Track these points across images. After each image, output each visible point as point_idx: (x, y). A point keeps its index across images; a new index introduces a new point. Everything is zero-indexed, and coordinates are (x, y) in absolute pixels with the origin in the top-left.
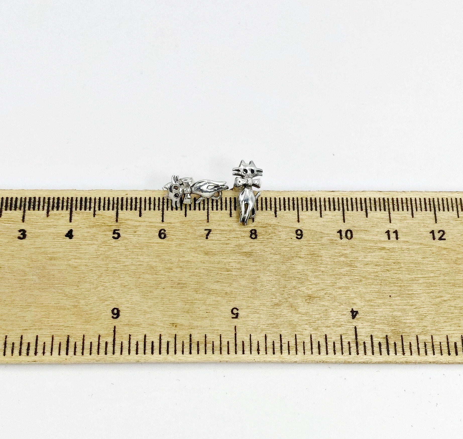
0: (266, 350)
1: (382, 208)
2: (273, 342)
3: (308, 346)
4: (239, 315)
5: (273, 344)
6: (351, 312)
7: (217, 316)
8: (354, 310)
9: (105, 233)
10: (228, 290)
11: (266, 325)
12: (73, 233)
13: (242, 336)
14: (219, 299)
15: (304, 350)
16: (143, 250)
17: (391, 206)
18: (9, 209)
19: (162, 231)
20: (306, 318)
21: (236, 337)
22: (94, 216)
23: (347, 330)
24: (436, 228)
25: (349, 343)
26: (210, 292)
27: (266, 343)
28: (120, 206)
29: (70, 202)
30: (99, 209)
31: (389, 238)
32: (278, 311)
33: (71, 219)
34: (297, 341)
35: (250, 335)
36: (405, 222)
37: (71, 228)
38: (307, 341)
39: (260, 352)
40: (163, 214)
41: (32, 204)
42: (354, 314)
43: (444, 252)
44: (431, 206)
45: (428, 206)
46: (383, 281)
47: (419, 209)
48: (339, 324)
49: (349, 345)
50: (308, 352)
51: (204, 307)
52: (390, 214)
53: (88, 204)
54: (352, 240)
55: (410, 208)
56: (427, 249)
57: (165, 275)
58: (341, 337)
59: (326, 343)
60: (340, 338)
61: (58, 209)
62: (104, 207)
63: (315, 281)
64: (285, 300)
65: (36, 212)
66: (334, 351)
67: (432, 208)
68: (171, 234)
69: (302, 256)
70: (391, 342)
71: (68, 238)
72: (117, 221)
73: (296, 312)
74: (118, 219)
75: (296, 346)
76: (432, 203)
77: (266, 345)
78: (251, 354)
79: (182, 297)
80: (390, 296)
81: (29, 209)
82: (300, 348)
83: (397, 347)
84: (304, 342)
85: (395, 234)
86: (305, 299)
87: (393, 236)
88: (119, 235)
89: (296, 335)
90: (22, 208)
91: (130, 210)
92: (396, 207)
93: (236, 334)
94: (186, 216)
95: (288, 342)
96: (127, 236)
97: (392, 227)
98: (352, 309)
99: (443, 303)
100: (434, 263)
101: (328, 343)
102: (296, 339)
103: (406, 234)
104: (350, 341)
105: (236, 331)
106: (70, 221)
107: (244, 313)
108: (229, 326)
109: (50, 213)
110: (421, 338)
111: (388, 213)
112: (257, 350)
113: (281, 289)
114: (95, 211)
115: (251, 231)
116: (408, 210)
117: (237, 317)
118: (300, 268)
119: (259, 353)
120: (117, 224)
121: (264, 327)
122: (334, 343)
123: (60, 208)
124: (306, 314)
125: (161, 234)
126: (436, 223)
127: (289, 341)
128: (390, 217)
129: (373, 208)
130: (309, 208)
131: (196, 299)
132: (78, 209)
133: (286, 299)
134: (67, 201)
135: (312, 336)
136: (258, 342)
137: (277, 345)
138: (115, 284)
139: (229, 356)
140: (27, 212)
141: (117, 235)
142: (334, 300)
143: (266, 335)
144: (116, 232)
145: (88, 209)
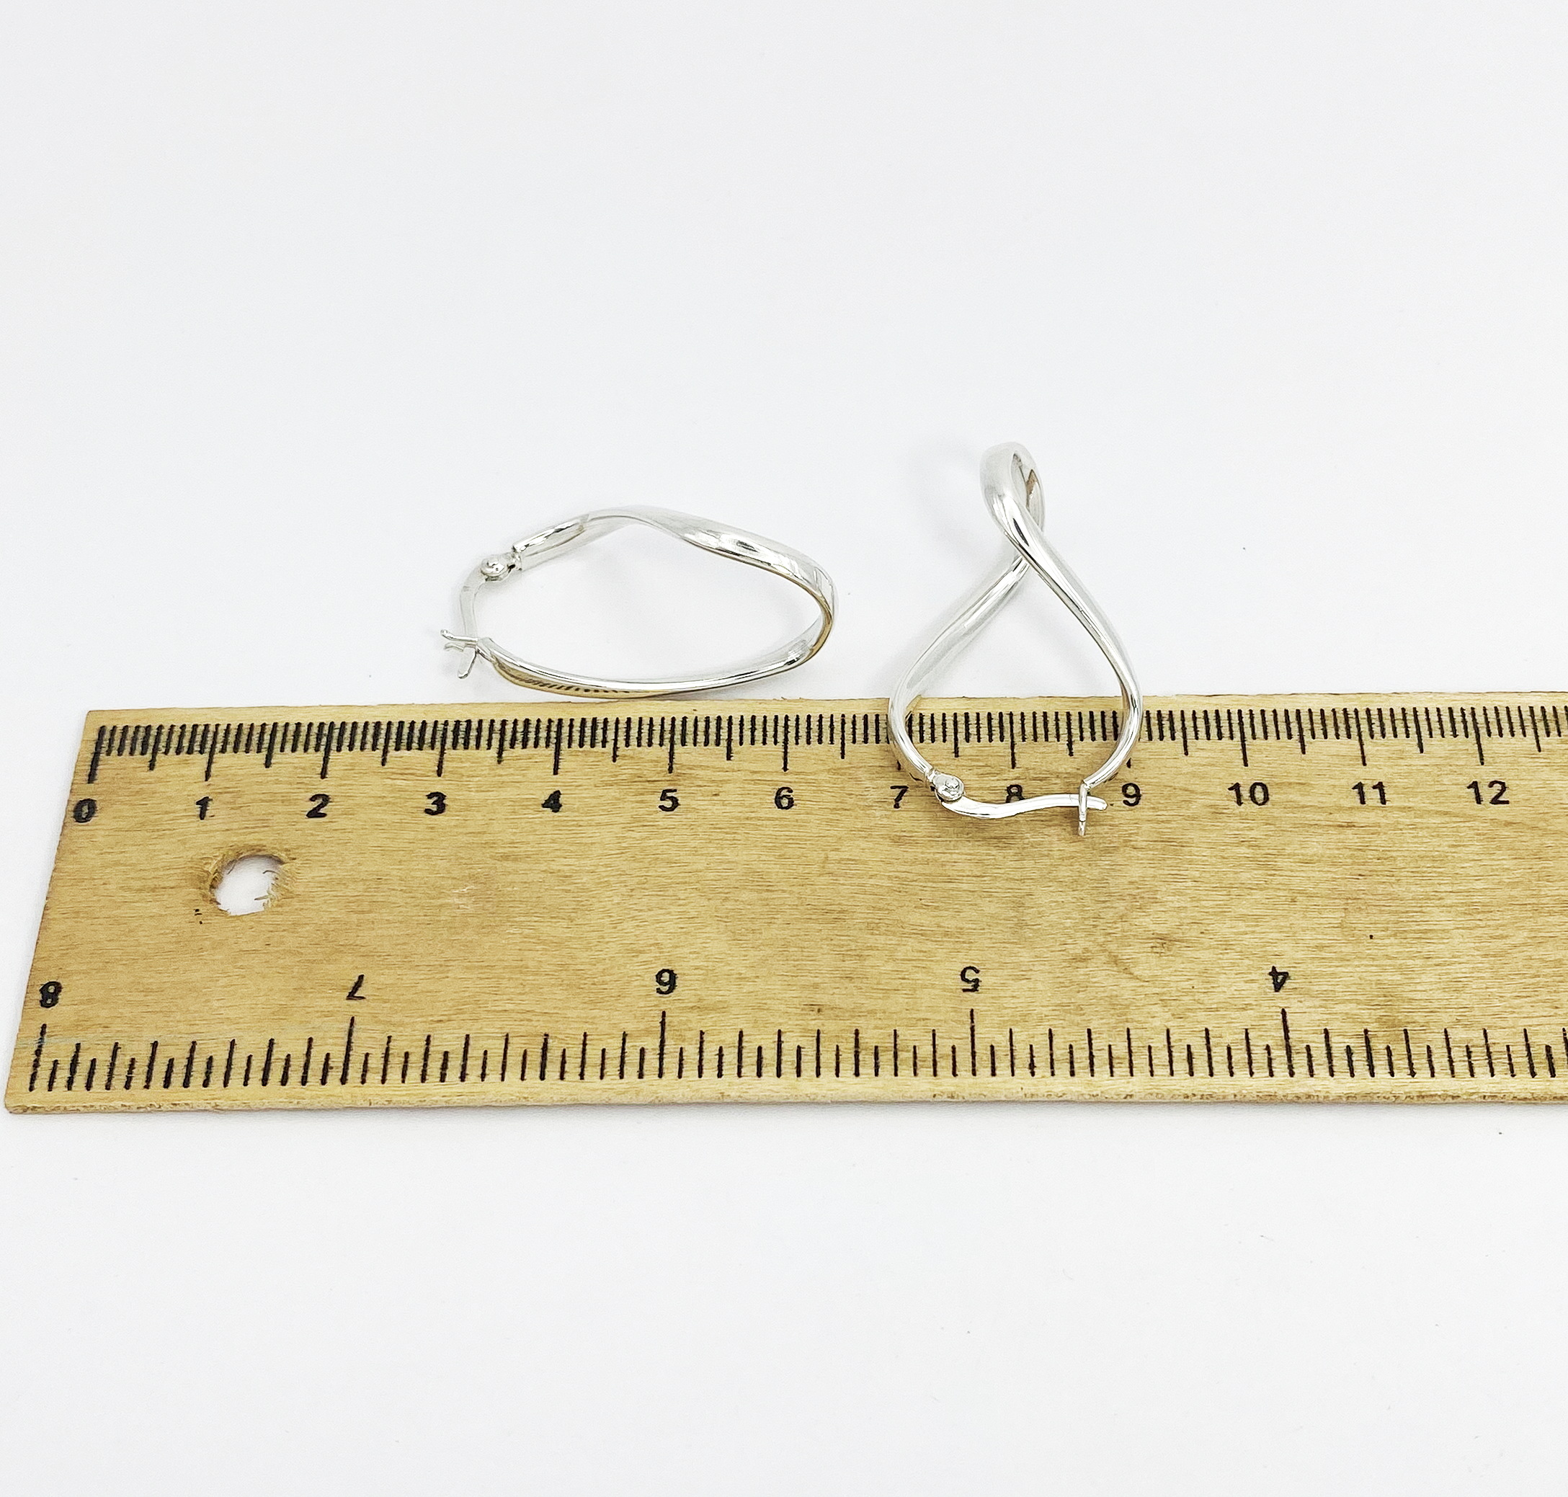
0: (1052, 1067)
1: (1342, 732)
2: (1071, 1047)
3: (1161, 1057)
4: (980, 984)
5: (1071, 1053)
6: (1270, 974)
7: (924, 987)
8: (1278, 971)
9: (639, 798)
10: (950, 924)
11: (1050, 1008)
12: (562, 800)
13: (990, 1034)
14: (930, 946)
15: (1151, 1065)
16: (738, 837)
17: (1364, 727)
18: (405, 747)
19: (784, 793)
20: (1157, 990)
21: (973, 1035)
22: (614, 761)
23: (1262, 1017)
24: (1484, 775)
25: (1268, 1048)
26: (906, 930)
27: (1051, 1049)
28: (679, 737)
29: (554, 728)
30: (627, 745)
31: (1363, 802)
32: (1082, 973)
33: (558, 768)
34: (1133, 1044)
35: (1011, 1030)
36: (1402, 762)
37: (557, 789)
38: (1159, 1043)
39: (1035, 1070)
40: (786, 753)
41: (462, 734)
42: (1279, 979)
43: (1505, 832)
44: (1468, 724)
45: (1459, 726)
46: (1350, 901)
47: (1436, 732)
48: (1240, 1003)
49: (1269, 1053)
50: (1161, 1071)
51: (889, 967)
52: (1362, 745)
53: (599, 732)
54: (1269, 804)
55: (1413, 730)
56: (1462, 825)
57: (791, 892)
58: (1247, 1034)
59: (1209, 1050)
60: (1244, 1036)
61: (524, 746)
62: (639, 739)
63: (1175, 901)
64: (1098, 948)
65: (472, 751)
66: (1230, 1067)
67: (1471, 730)
68: (804, 798)
69: (1139, 844)
70: (1379, 1046)
71: (549, 810)
72: (671, 770)
73: (1130, 976)
74: (674, 766)
75: (1130, 1056)
76: (1469, 718)
77: (1051, 1055)
78: (1013, 1075)
79: (833, 942)
80: (1371, 937)
81: (454, 746)
82: (1141, 1061)
83: (1393, 1058)
84: (1150, 1048)
85: (1377, 790)
86: (1152, 945)
87: (1372, 796)
88: (675, 803)
89: (1128, 1030)
90: (438, 744)
91: (703, 744)
92: (1377, 729)
93: (972, 1029)
94: (843, 757)
95: (1110, 1046)
96: (694, 804)
97: (1369, 776)
98: (1274, 968)
99: (1510, 951)
100: (1482, 857)
101: (1213, 1049)
102: (1129, 1039)
103: (1406, 791)
104: (1270, 1043)
105: (972, 1022)
106: (556, 773)
107: (993, 980)
108: (955, 1010)
109: (504, 754)
110: (1457, 1035)
111: (1357, 743)
112: (1030, 1065)
113: (1086, 922)
114: (615, 748)
115: (1009, 789)
116: (1408, 736)
117: (975, 989)
118: (1135, 872)
119: (1033, 1074)
120: (669, 777)
121: (1045, 1011)
122: (1229, 1049)
123: (531, 743)
124: (1152, 980)
125: (782, 798)
126: (1482, 764)
127: (1111, 1043)
128: (1363, 753)
129: (1319, 732)
130: (1156, 733)
131: (871, 948)
132: (575, 745)
133: (1101, 946)
134: (549, 728)
135: (1171, 1032)
136: (1031, 1046)
137: (1081, 1056)
138: (664, 914)
139: (956, 1080)
140: (449, 753)
141: (670, 801)
142: (1224, 947)
143: (1050, 1030)
144: (669, 794)
145: (601, 744)
